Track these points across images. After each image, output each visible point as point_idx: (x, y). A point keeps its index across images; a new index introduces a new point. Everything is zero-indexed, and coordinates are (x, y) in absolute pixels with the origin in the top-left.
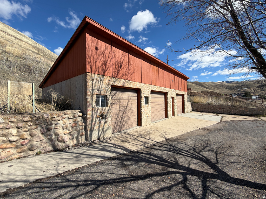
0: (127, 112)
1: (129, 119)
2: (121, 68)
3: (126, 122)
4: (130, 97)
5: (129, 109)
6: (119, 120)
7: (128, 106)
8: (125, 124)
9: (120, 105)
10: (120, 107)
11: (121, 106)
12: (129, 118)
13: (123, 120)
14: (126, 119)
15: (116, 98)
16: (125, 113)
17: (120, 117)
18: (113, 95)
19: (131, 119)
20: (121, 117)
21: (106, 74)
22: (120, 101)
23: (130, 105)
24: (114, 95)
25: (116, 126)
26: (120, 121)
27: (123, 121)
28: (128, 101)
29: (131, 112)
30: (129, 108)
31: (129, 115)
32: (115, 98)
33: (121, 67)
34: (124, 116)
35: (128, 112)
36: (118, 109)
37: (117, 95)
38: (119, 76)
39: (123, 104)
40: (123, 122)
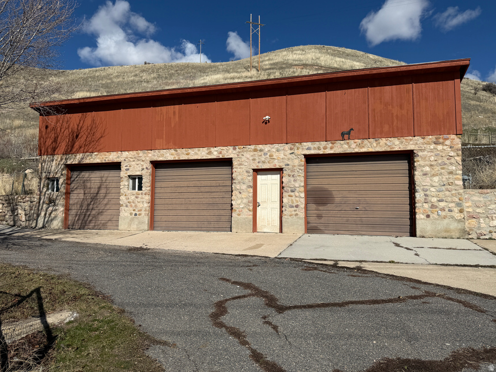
0: (96, 202)
1: (101, 214)
2: (77, 138)
3: (95, 216)
4: (104, 179)
5: (101, 198)
6: (83, 212)
7: (100, 192)
8: (91, 220)
9: (84, 191)
10: (85, 194)
11: (86, 192)
12: (102, 212)
13: (89, 213)
14: (94, 212)
15: (79, 181)
16: (92, 203)
17: (83, 208)
18: (75, 177)
19: (105, 214)
20: (86, 208)
21: (56, 153)
22: (84, 186)
23: (103, 191)
24: (77, 176)
25: (76, 219)
26: (83, 214)
27: (90, 215)
28: (99, 185)
29: (105, 203)
30: (101, 195)
31: (101, 207)
32: (77, 180)
33: (77, 136)
34: (91, 207)
35: (98, 203)
36: (81, 196)
37: (81, 176)
38: (74, 150)
39: (91, 190)
40: (89, 217)
